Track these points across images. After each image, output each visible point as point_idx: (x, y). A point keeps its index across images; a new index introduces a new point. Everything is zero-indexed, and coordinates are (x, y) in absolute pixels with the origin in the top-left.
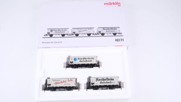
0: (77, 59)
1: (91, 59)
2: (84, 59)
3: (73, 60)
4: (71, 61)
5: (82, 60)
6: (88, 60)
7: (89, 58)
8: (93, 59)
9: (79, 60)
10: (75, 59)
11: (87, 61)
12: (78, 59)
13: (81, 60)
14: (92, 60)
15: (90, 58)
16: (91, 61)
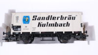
0: (31, 18)
1: (67, 20)
2: (48, 18)
3: (20, 23)
4: (15, 24)
5: (45, 22)
6: (59, 22)
7: (62, 18)
8: (74, 18)
9: (37, 22)
10: (26, 20)
11: (56, 25)
12: (35, 18)
13: (40, 21)
14: (70, 22)
15: (64, 16)
16: (68, 25)
